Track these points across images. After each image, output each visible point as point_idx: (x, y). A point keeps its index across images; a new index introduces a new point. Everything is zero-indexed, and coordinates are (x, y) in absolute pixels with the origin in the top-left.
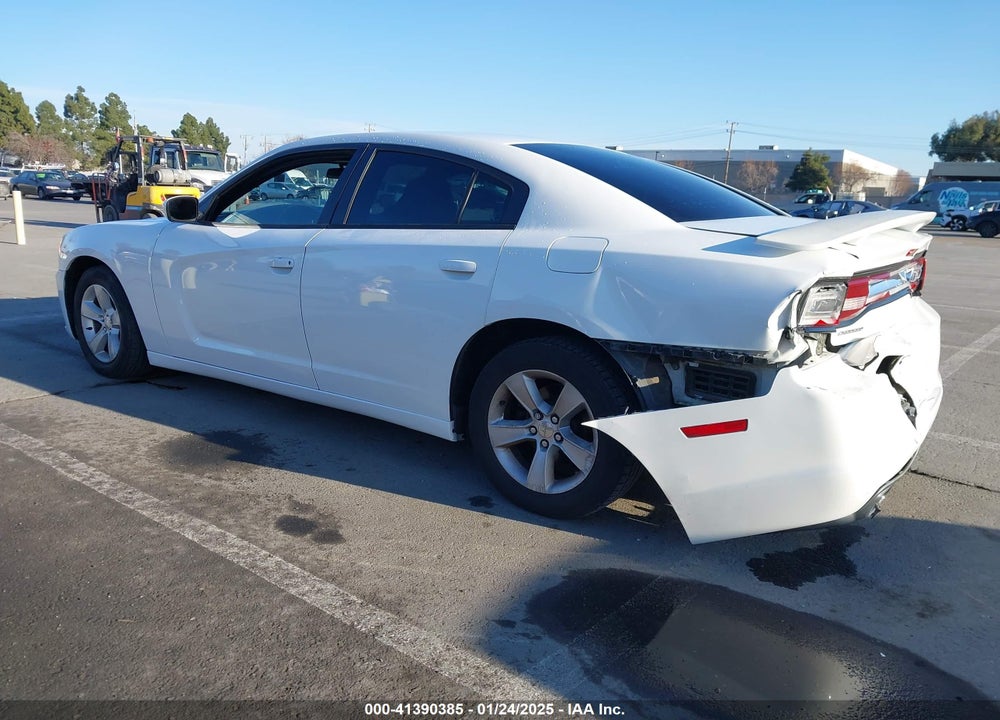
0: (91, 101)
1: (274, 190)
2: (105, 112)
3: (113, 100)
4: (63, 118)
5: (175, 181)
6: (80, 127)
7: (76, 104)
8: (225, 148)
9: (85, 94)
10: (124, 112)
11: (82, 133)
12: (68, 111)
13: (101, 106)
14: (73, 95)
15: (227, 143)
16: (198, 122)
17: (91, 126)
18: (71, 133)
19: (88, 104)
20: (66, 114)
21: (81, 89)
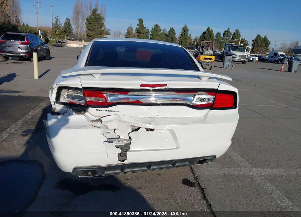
0: (231, 32)
1: (270, 58)
2: (234, 35)
3: (237, 31)
4: (222, 36)
5: (208, 54)
6: (226, 39)
7: (227, 33)
8: (268, 45)
9: (229, 30)
10: (239, 35)
11: (226, 41)
12: (224, 35)
13: (233, 33)
14: (226, 30)
15: (270, 43)
16: (261, 37)
17: (229, 39)
18: (223, 41)
19: (230, 33)
20: (223, 36)
21: (229, 29)
